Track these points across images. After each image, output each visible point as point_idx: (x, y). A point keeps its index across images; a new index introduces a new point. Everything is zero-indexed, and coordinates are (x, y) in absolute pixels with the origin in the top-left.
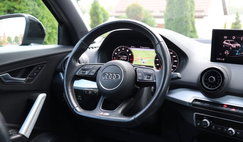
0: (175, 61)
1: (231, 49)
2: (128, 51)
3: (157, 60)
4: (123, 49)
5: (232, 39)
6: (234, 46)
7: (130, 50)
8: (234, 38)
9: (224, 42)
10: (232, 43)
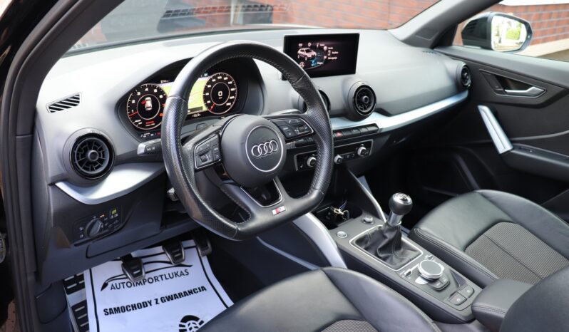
0: (233, 90)
1: (306, 59)
2: (155, 91)
3: (207, 94)
4: (147, 90)
5: (307, 47)
6: (309, 55)
7: (159, 89)
8: (310, 44)
9: (299, 52)
10: (307, 51)
